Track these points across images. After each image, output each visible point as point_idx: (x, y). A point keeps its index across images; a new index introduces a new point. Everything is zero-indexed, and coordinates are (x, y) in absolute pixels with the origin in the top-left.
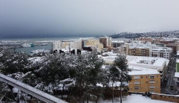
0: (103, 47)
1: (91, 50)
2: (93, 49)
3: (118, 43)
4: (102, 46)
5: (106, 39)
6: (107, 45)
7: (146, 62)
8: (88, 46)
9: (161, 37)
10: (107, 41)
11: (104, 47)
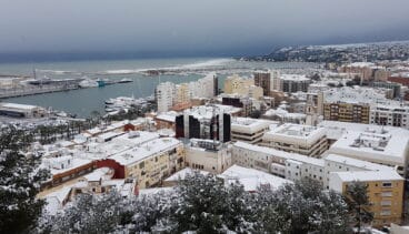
0: (262, 95)
1: (241, 105)
3: (293, 82)
4: (260, 91)
6: (272, 89)
7: (367, 143)
8: (232, 96)
9: (390, 59)
10: (272, 80)
11: (265, 94)
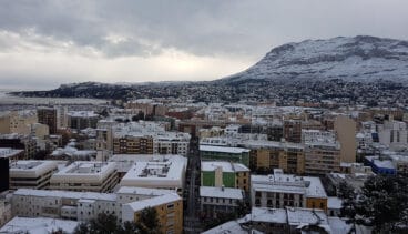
0: (47, 134)
1: (22, 146)
2: (26, 142)
3: (81, 119)
4: (45, 129)
5: (54, 112)
6: (58, 127)
7: (152, 172)
10: (59, 117)
11: (51, 132)
